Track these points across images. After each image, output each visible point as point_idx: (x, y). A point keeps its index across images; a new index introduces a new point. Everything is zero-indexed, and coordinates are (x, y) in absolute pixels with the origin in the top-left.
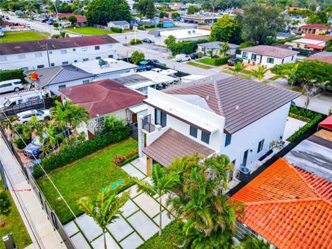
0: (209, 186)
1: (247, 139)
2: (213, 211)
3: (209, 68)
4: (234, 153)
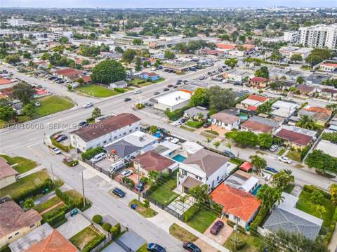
0: (203, 192)
1: (213, 177)
2: (205, 199)
3: (193, 131)
4: (209, 183)
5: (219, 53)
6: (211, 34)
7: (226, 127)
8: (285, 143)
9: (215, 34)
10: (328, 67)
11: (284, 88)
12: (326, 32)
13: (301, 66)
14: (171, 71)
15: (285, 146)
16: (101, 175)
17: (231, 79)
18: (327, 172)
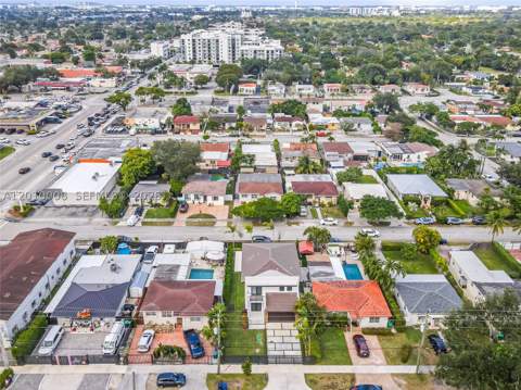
3: (170, 223)
5: (71, 86)
6: (19, 53)
7: (215, 203)
8: (309, 200)
9: (24, 52)
10: (248, 88)
11: (227, 126)
12: (217, 41)
13: (212, 91)
14: (13, 131)
15: (310, 204)
16: (92, 369)
17: (142, 127)
18: (381, 220)
